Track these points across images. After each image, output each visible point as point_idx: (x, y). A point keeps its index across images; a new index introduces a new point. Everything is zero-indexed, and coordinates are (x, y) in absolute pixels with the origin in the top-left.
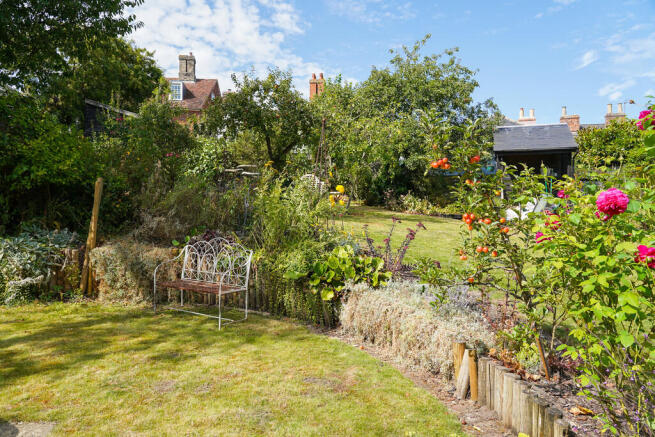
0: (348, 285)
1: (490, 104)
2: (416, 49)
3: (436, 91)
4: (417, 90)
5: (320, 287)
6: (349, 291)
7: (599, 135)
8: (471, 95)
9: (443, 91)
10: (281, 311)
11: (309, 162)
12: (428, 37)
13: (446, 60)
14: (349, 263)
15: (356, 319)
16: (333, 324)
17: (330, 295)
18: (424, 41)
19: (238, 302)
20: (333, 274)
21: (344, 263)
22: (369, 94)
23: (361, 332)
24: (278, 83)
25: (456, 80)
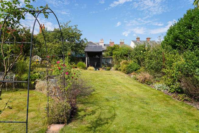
0: (37, 80)
1: (85, 39)
2: (67, 24)
3: (71, 35)
4: (66, 35)
5: (31, 81)
6: (37, 81)
7: (111, 48)
8: (80, 37)
9: (73, 36)
10: (22, 87)
11: (37, 52)
12: (70, 21)
13: (75, 27)
14: (38, 76)
15: (38, 86)
16: (34, 88)
17: (33, 82)
18: (69, 22)
19: (11, 86)
20: (34, 78)
21: (37, 76)
22: (53, 35)
23: (39, 89)
24: (26, 30)
25: (76, 33)
